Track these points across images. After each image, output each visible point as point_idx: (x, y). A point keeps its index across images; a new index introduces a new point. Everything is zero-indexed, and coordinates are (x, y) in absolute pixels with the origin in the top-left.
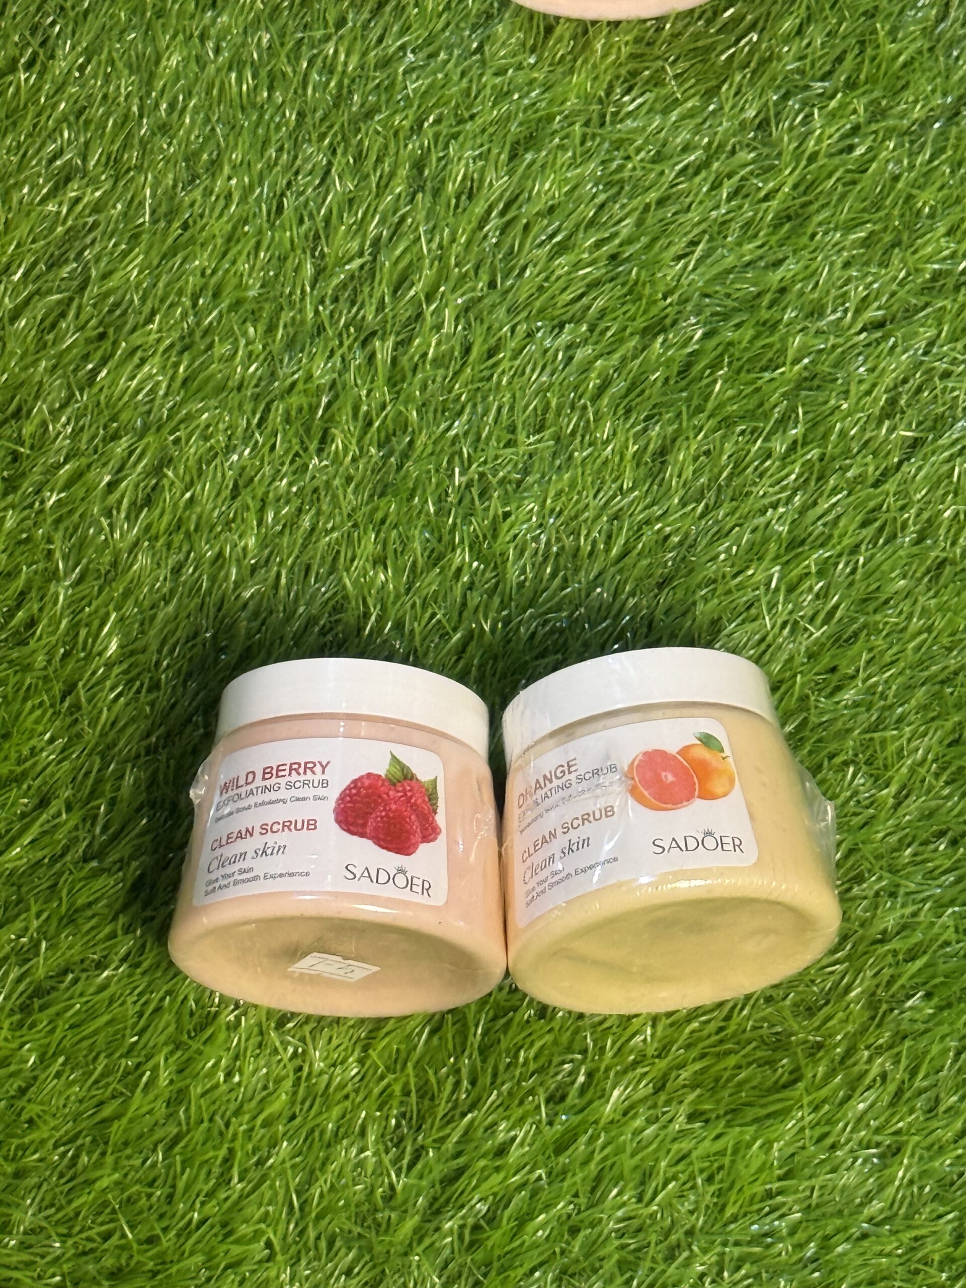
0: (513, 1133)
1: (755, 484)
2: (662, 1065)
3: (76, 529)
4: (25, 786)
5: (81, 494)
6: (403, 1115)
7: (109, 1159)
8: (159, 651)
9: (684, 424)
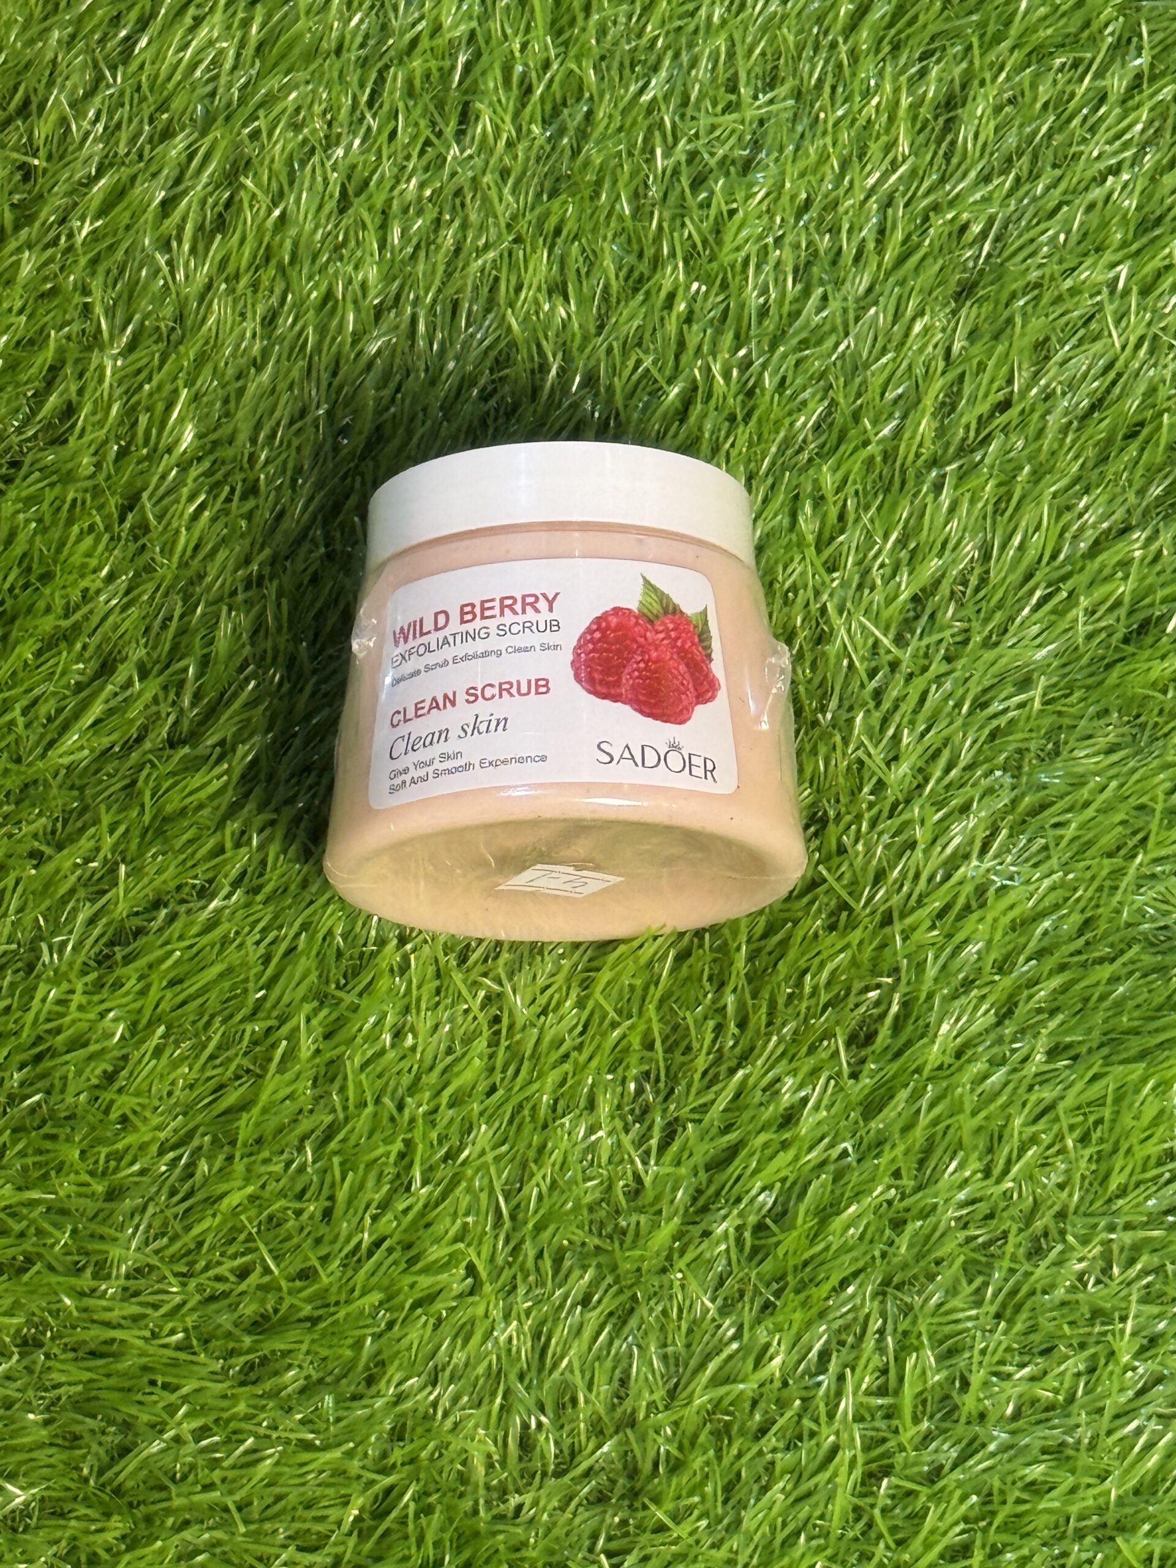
0: (803, 1094)
1: (1084, 140)
2: (1006, 983)
3: (121, 272)
4: (78, 646)
5: (125, 219)
6: (647, 1074)
7: (239, 1167)
8: (254, 441)
9: (977, 62)
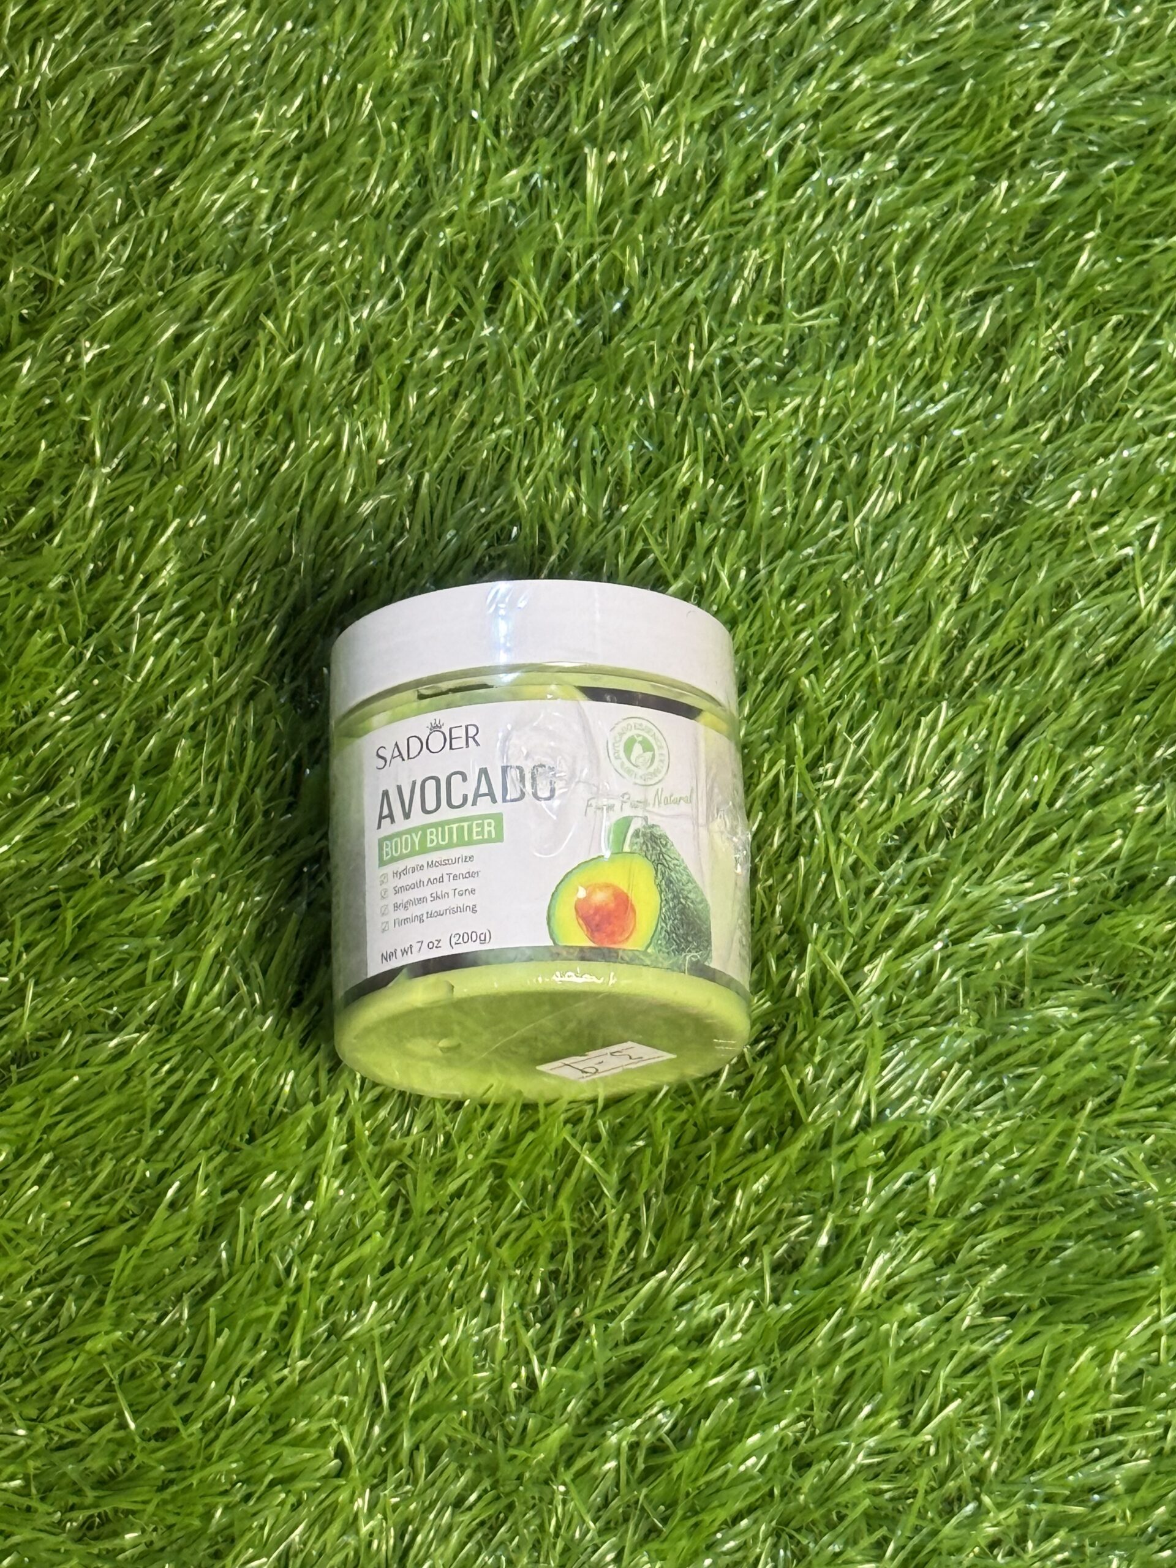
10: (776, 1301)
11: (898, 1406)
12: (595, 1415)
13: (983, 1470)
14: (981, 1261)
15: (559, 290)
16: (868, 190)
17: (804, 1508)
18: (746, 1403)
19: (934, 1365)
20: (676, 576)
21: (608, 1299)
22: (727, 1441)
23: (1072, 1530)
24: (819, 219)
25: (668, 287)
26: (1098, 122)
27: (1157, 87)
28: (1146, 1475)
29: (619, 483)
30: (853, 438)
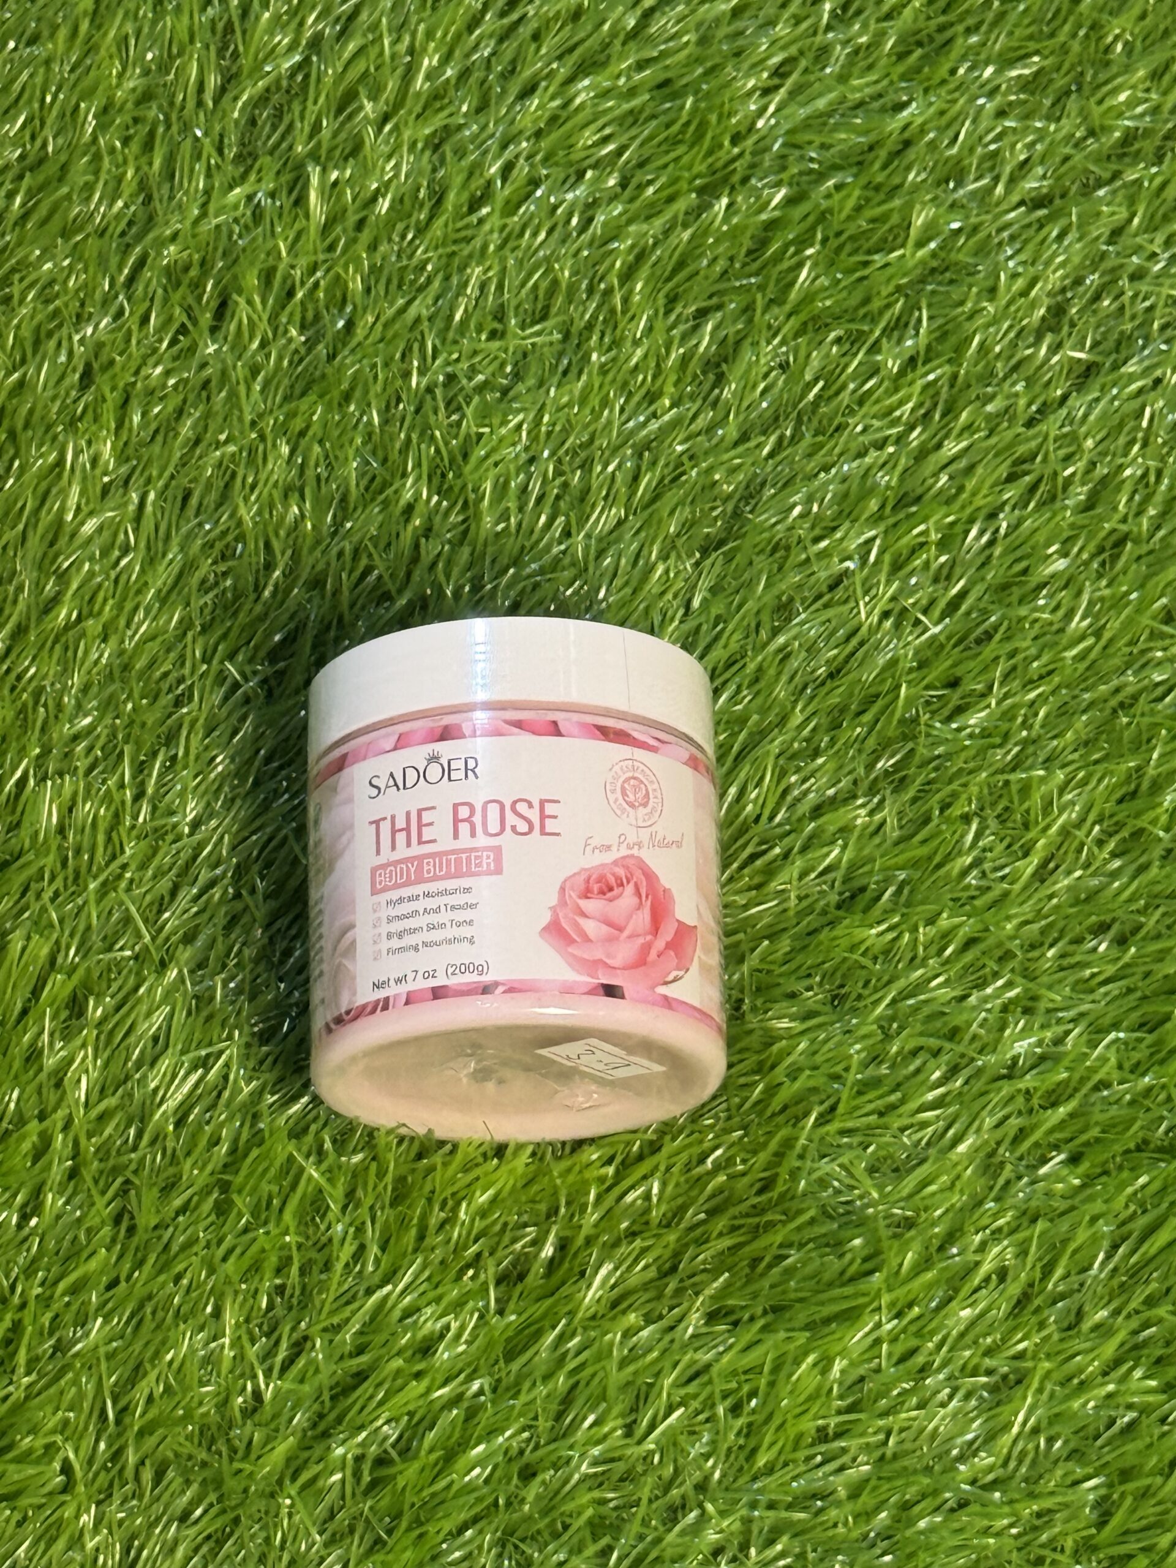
10: (501, 1312)
11: (622, 1415)
12: (321, 1427)
13: (707, 1478)
14: (704, 1271)
15: (283, 307)
16: (590, 207)
17: (529, 1518)
18: (471, 1414)
19: (657, 1375)
20: (400, 591)
21: (332, 1313)
22: (451, 1454)
23: (795, 1535)
24: (542, 236)
25: (392, 304)
26: (818, 140)
27: (876, 105)
28: (867, 1481)
29: (344, 499)
30: (575, 454)
